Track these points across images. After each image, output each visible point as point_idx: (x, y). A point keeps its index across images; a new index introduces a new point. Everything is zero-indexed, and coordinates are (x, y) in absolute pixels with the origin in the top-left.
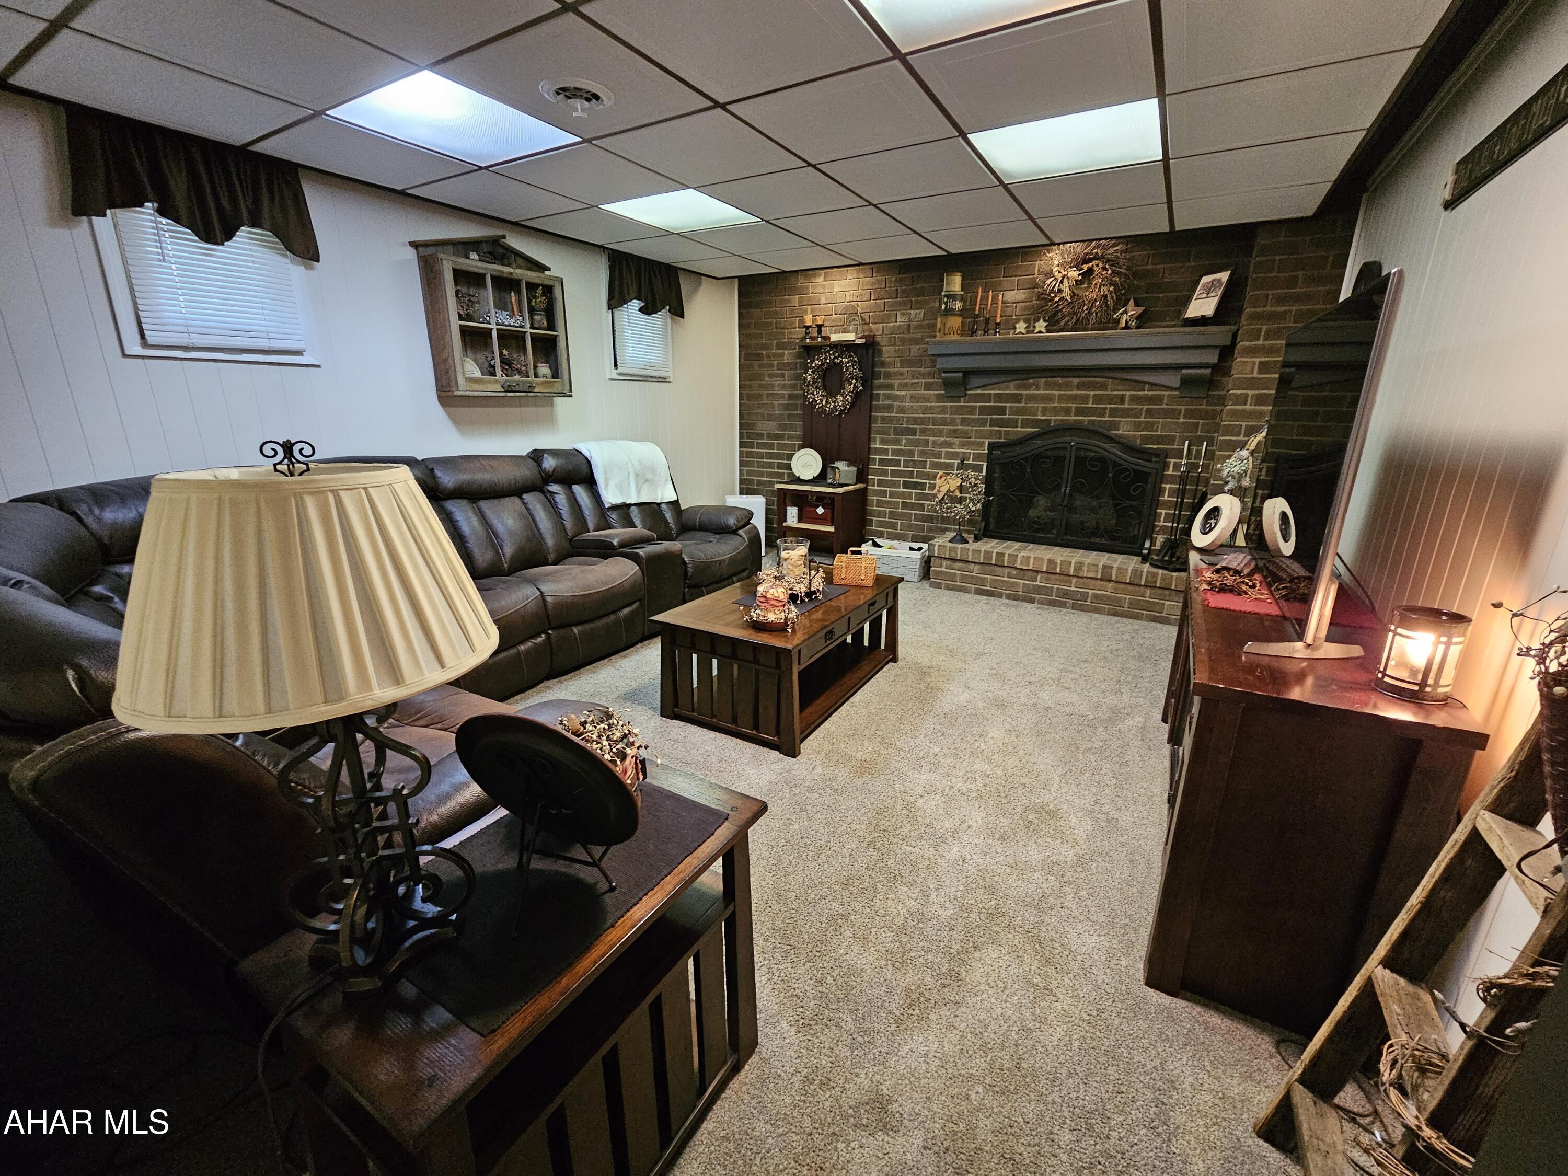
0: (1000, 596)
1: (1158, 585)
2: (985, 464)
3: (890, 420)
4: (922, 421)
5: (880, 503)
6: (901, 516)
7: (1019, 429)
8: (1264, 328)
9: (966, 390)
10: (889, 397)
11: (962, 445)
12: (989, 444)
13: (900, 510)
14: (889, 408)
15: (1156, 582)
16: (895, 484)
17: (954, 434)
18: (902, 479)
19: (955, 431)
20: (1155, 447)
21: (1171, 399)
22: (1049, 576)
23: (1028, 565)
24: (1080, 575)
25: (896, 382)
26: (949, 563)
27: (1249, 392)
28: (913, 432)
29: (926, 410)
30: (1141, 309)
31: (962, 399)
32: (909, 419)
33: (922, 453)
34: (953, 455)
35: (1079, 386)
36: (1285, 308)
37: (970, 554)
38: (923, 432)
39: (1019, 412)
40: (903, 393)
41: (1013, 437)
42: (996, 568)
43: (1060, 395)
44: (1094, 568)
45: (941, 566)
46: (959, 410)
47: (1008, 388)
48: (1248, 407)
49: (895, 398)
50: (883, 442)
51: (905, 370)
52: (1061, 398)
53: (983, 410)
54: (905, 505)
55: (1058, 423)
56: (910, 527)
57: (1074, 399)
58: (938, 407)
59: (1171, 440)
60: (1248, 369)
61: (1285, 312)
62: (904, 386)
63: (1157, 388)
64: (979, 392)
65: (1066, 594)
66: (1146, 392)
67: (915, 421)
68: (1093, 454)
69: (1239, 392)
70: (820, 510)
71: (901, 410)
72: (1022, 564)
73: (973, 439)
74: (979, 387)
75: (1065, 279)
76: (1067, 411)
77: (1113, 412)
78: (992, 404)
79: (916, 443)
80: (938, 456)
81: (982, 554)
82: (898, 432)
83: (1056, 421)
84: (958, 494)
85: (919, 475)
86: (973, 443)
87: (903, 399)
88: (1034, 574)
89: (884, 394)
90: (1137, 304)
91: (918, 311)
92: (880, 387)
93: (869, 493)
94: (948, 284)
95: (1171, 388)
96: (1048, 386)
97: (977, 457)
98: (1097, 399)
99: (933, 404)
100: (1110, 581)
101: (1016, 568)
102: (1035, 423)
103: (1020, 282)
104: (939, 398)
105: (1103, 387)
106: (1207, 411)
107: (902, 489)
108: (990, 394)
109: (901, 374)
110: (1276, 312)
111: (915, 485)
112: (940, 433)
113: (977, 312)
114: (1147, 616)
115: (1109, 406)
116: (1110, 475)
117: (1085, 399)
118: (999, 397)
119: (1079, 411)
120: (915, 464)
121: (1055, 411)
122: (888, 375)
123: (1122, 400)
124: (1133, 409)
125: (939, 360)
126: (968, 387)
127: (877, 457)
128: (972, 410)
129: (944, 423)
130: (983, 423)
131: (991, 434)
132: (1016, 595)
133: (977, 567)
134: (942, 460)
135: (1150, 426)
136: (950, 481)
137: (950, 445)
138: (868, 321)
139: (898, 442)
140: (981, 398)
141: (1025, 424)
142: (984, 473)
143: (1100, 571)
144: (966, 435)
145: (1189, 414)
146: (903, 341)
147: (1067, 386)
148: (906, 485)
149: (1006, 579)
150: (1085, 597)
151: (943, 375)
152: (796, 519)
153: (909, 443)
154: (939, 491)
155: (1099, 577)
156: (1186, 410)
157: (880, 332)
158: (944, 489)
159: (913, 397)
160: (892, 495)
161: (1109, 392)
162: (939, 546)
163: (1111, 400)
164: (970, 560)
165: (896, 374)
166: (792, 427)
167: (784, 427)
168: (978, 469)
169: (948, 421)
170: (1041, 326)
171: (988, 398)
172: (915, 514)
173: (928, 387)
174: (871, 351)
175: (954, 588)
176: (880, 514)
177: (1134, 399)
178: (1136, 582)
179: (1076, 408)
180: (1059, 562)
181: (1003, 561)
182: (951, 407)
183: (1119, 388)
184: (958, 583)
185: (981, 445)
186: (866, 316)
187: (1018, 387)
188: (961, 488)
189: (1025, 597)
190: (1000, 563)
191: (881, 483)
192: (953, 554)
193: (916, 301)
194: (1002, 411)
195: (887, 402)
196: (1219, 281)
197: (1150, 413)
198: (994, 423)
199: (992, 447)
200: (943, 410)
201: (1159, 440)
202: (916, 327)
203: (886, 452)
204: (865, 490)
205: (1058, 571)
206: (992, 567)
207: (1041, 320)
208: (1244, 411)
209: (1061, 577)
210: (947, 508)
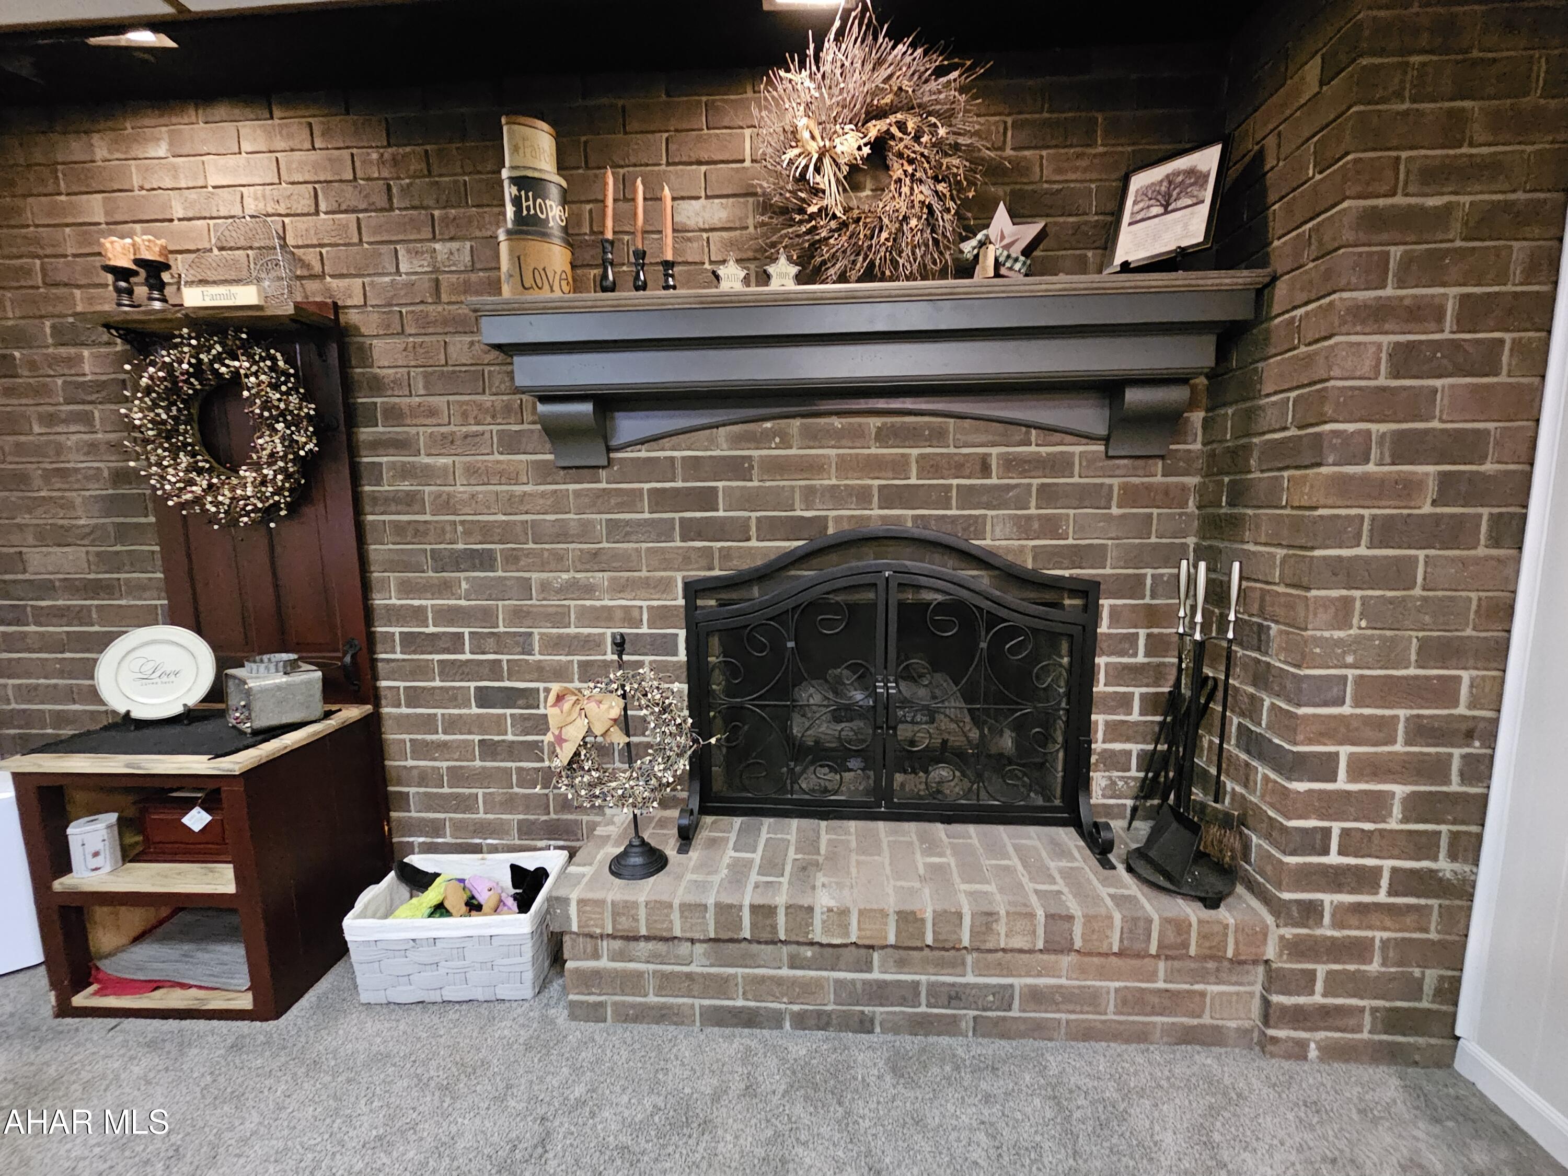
0: (775, 1020)
1: (1192, 952)
2: (682, 634)
3: (419, 531)
4: (506, 533)
5: (422, 750)
6: (483, 777)
7: (754, 543)
8: (1396, 252)
9: (609, 450)
10: (406, 472)
11: (619, 588)
12: (687, 586)
13: (478, 763)
14: (410, 501)
15: (1185, 945)
16: (453, 698)
17: (594, 560)
18: (473, 685)
19: (596, 554)
20: (1066, 573)
21: (1089, 461)
22: (902, 953)
23: (847, 934)
24: (989, 946)
25: (422, 433)
26: (617, 944)
27: (1373, 427)
28: (484, 561)
29: (513, 503)
30: (1031, 231)
31: (603, 473)
32: (470, 530)
33: (518, 615)
34: (603, 616)
35: (882, 437)
36: (1446, 199)
37: (676, 916)
38: (512, 559)
39: (750, 500)
40: (442, 460)
41: (746, 565)
42: (755, 947)
43: (841, 458)
44: (1020, 925)
45: (596, 956)
46: (599, 500)
47: (712, 443)
48: (1371, 468)
49: (426, 474)
50: (407, 589)
51: (439, 401)
52: (844, 466)
53: (660, 500)
54: (489, 749)
55: (846, 526)
56: (510, 803)
57: (873, 466)
58: (543, 495)
59: (1096, 555)
60: (1366, 367)
61: (1448, 208)
62: (446, 443)
63: (1058, 437)
64: (643, 454)
65: (955, 996)
66: (1033, 448)
67: (486, 531)
68: (940, 597)
69: (1350, 427)
70: (197, 819)
71: (446, 505)
72: (826, 930)
73: (644, 574)
74: (642, 442)
75: (827, 161)
76: (863, 497)
77: (968, 496)
78: (679, 484)
79: (498, 590)
80: (560, 618)
81: (710, 916)
82: (443, 562)
83: (838, 519)
84: (619, 738)
85: (516, 670)
86: (646, 584)
87: (446, 476)
88: (863, 951)
89: (393, 465)
90: (1016, 216)
91: (455, 245)
92: (377, 445)
93: (387, 725)
94: (515, 149)
95: (1090, 438)
96: (813, 438)
97: (660, 616)
98: (930, 466)
99: (528, 488)
100: (1069, 949)
101: (812, 944)
102: (794, 527)
103: (712, 177)
104: (544, 473)
105: (938, 436)
106: (1166, 490)
107: (475, 710)
108: (672, 459)
109: (432, 412)
110: (1423, 209)
111: (510, 697)
112: (558, 562)
113: (609, 235)
114: (1168, 1030)
115: (955, 482)
116: (983, 645)
117: (899, 466)
118: (694, 466)
119: (890, 497)
120: (501, 642)
121: (836, 496)
122: (394, 415)
123: (985, 469)
124: (1010, 488)
125: (521, 362)
126: (614, 443)
127: (397, 630)
128: (630, 501)
129: (562, 535)
130: (663, 531)
131: (686, 559)
132: (819, 1014)
133: (699, 948)
134: (572, 630)
135: (1051, 527)
136: (591, 707)
137: (588, 590)
138: (317, 268)
139: (445, 589)
140: (649, 469)
141: (769, 529)
142: (682, 656)
143: (1041, 931)
144: (625, 563)
145: (1130, 496)
146: (424, 322)
147: (857, 435)
148: (485, 698)
149: (785, 972)
150: (1004, 996)
151: (541, 408)
152: (106, 862)
153: (478, 589)
154: (560, 740)
155: (1040, 945)
156: (1124, 488)
157: (358, 300)
158: (575, 734)
159: (472, 471)
160: (452, 725)
161: (952, 450)
162: (581, 902)
163: (958, 467)
164: (677, 933)
165: (415, 411)
166: (136, 562)
167: (113, 562)
168: (666, 645)
169: (574, 529)
170: (782, 275)
171: (667, 469)
172: (519, 770)
173: (510, 443)
174: (333, 352)
175: (641, 1015)
176: (423, 778)
177: (1011, 464)
178: (1138, 946)
179: (881, 488)
180: (929, 916)
181: (774, 927)
182: (577, 493)
183: (972, 438)
184: (652, 999)
185: (665, 586)
186: (311, 257)
187: (736, 441)
188: (625, 723)
189: (846, 1015)
190: (766, 936)
191: (414, 697)
192: (625, 924)
193: (444, 219)
194: (707, 499)
195: (405, 486)
196: (1193, 174)
197: (1047, 495)
198: (691, 530)
199: (693, 590)
200: (558, 504)
201: (1077, 555)
202: (454, 289)
203: (418, 615)
204: (372, 723)
205: (929, 941)
206: (744, 945)
207: (783, 260)
208: (1365, 479)
209: (937, 953)
210: (591, 785)
